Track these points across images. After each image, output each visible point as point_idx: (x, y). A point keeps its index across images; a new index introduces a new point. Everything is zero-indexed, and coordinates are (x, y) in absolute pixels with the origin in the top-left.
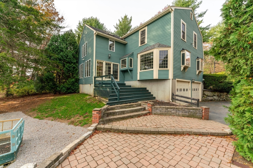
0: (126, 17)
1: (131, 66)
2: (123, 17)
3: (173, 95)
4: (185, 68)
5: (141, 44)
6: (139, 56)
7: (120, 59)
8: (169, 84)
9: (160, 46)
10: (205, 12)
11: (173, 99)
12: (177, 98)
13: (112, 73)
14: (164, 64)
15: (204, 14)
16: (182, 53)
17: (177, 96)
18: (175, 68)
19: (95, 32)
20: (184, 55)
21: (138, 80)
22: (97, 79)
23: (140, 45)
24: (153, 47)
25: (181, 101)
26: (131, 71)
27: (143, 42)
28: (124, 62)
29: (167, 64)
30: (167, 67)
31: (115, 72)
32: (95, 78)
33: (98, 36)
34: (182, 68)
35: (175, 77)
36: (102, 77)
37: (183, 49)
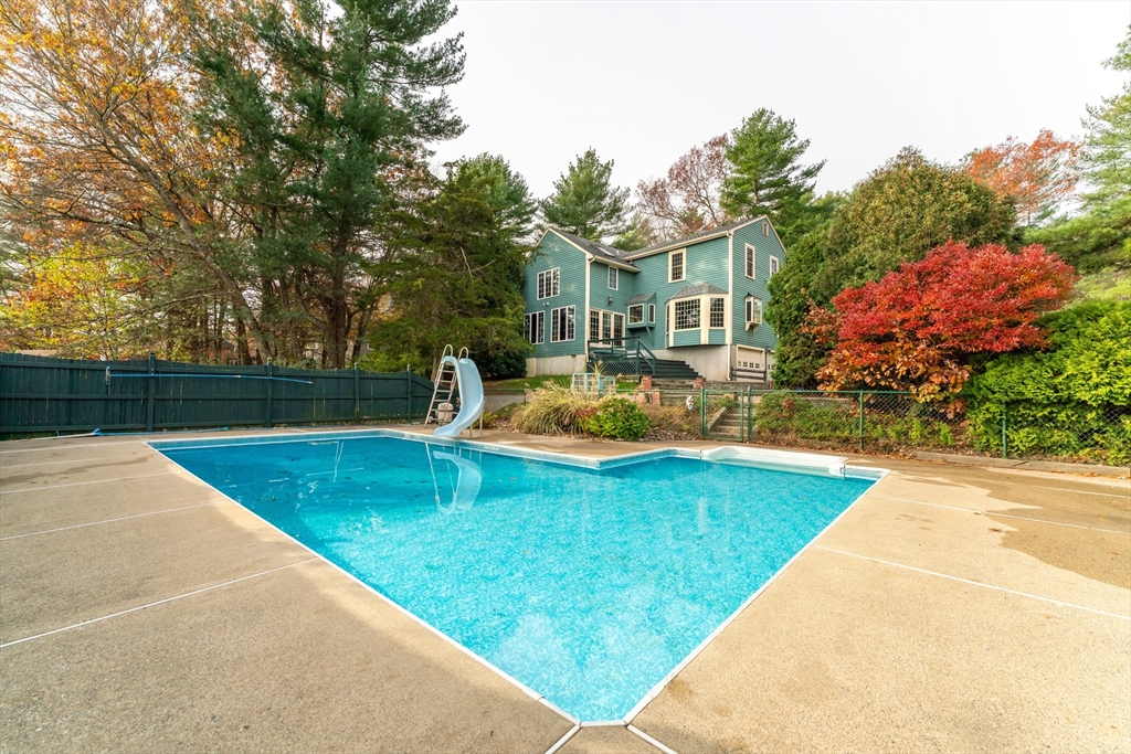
0: (590, 155)
1: (652, 320)
2: (582, 156)
3: (732, 369)
4: (752, 327)
5: (673, 279)
6: (672, 304)
7: (627, 305)
8: (725, 353)
9: (712, 290)
10: (820, 166)
11: (732, 375)
12: (738, 373)
13: (612, 337)
14: (717, 319)
15: (818, 169)
16: (747, 300)
17: (738, 370)
18: (735, 327)
19: (589, 255)
20: (749, 304)
21: (669, 348)
22: (591, 345)
23: (670, 280)
24: (699, 290)
25: (743, 377)
26: (651, 328)
27: (677, 274)
28: (637, 312)
29: (722, 320)
30: (722, 325)
31: (618, 331)
32: (589, 342)
33: (595, 264)
34: (747, 327)
35: (735, 341)
36: (598, 341)
37: (749, 295)
